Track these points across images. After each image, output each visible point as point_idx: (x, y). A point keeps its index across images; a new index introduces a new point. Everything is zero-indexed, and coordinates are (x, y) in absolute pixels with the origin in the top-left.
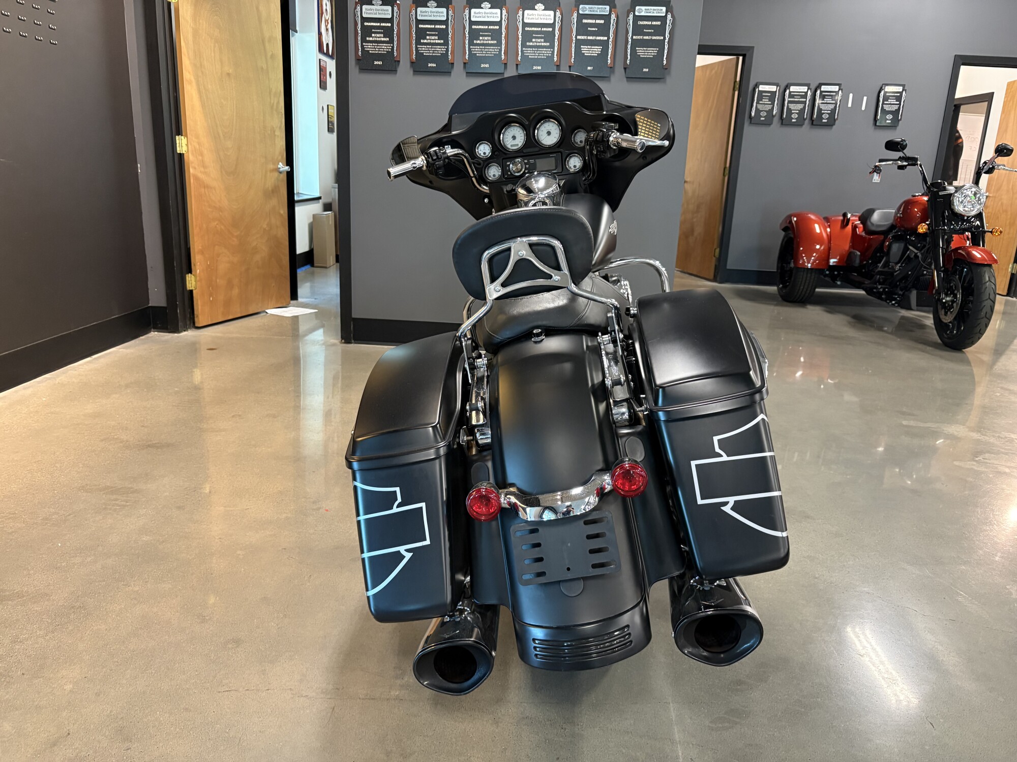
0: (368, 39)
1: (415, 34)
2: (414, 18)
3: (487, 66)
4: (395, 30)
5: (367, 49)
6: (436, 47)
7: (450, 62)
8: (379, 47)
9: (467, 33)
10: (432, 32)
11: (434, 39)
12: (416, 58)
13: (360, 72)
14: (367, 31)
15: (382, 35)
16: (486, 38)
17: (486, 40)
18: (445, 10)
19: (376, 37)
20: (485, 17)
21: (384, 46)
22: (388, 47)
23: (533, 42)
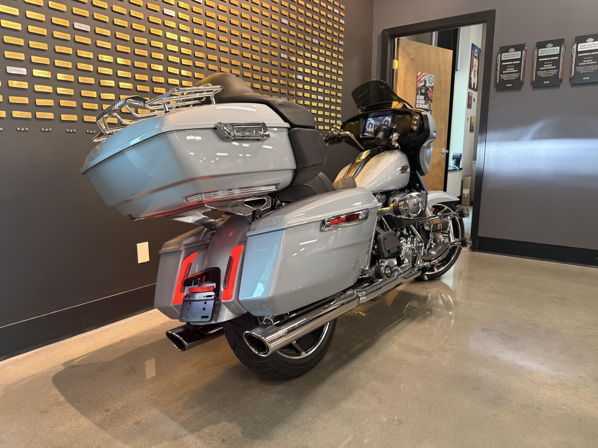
0: (503, 72)
1: (536, 65)
2: (536, 56)
3: (588, 78)
4: (523, 65)
5: (502, 78)
6: (550, 71)
7: (560, 79)
8: (510, 76)
9: (574, 60)
10: (548, 62)
11: (550, 66)
12: (535, 79)
13: (497, 92)
14: (503, 68)
15: (513, 69)
17: (588, 62)
18: (558, 48)
19: (509, 70)
20: (589, 48)
21: (514, 75)
22: (517, 75)
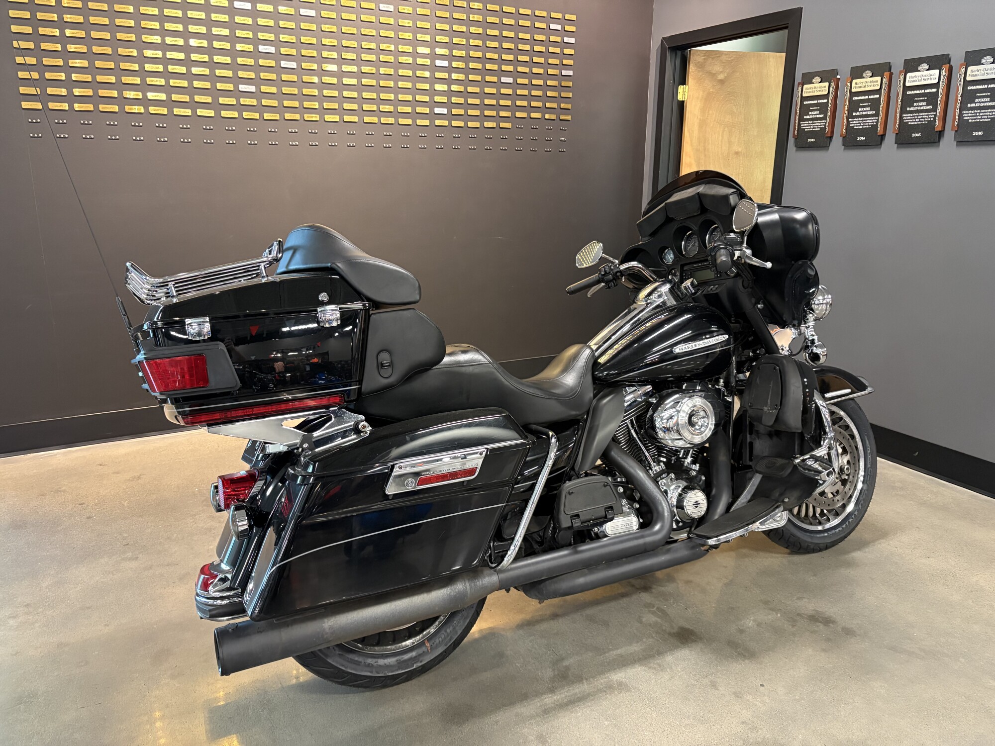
0: (805, 117)
1: (848, 108)
2: (848, 92)
3: (919, 135)
4: (830, 106)
5: (803, 128)
6: (867, 119)
7: (880, 134)
8: (814, 124)
9: (899, 101)
10: (865, 103)
11: (866, 111)
12: (846, 132)
13: (797, 150)
14: (805, 110)
15: (818, 112)
16: (921, 104)
17: (921, 106)
18: (879, 79)
19: (812, 115)
20: (921, 80)
21: (818, 123)
22: (822, 124)
23: (976, 103)
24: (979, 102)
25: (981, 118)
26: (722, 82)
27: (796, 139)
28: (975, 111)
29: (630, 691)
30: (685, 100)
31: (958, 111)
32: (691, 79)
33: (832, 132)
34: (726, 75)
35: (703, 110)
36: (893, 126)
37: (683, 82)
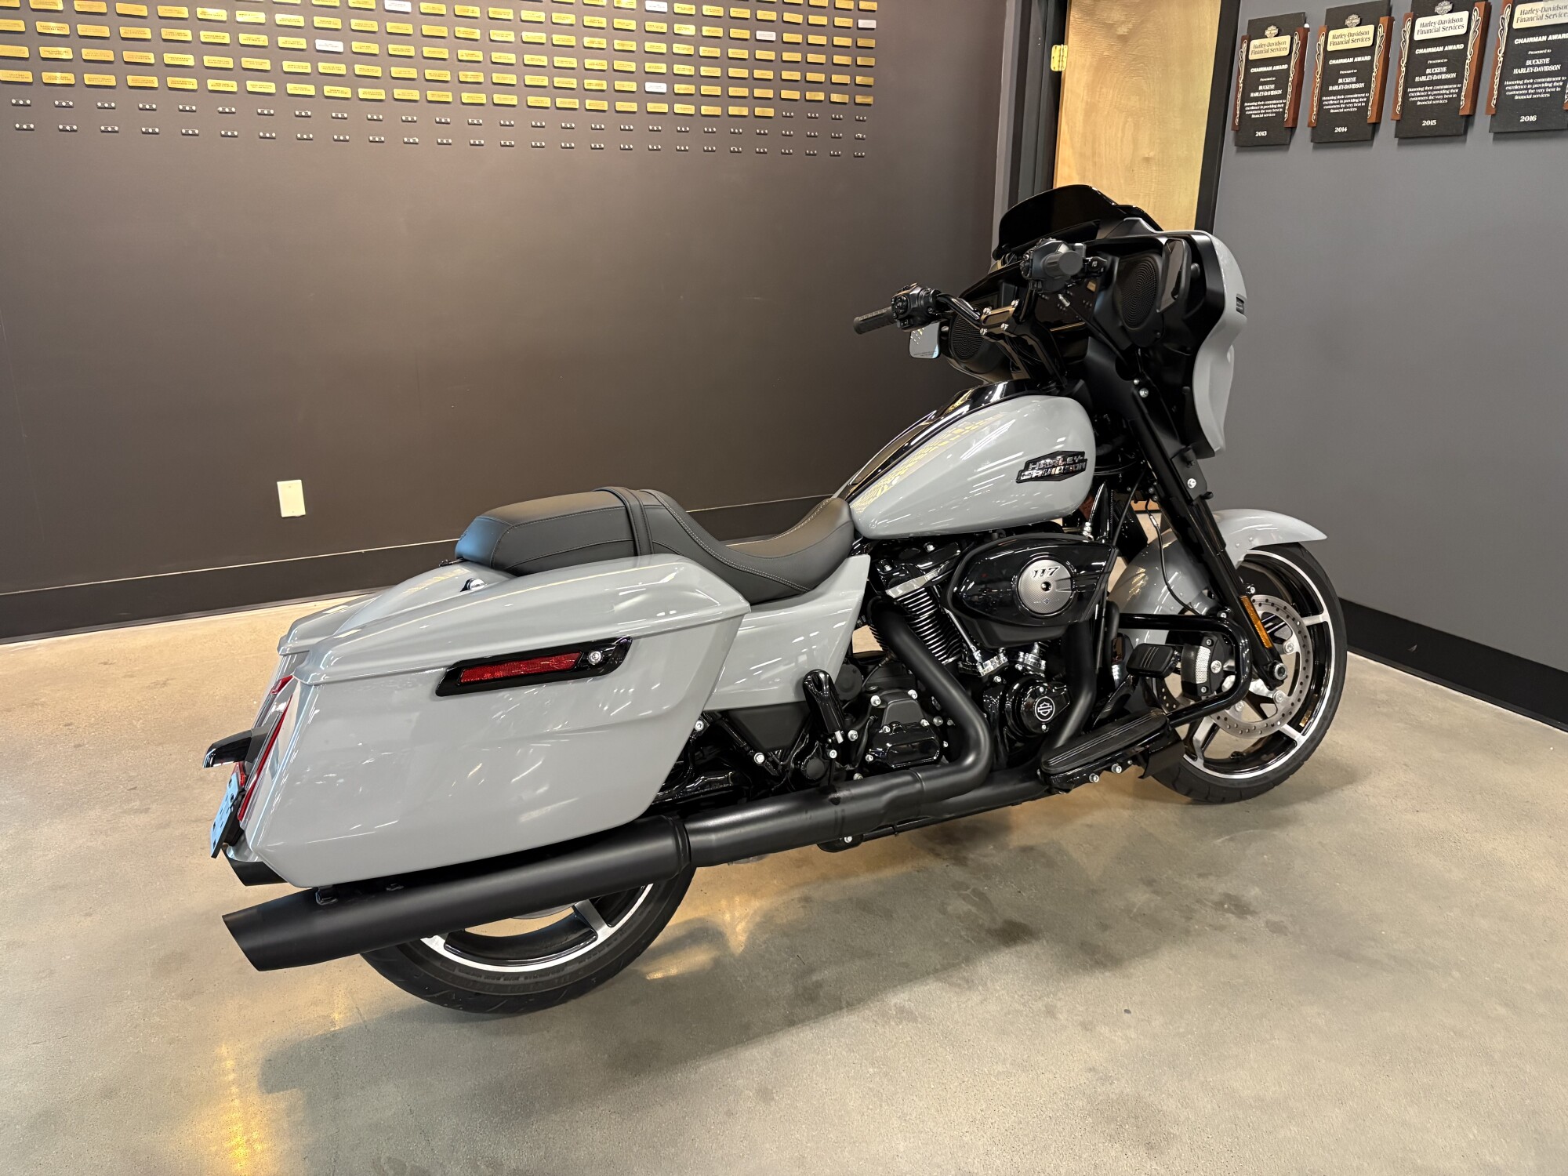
0: (1252, 95)
2: (1322, 51)
3: (1433, 123)
4: (1292, 75)
5: (1248, 113)
6: (1350, 96)
7: (1369, 121)
8: (1266, 107)
9: (1403, 65)
10: (1348, 70)
11: (1349, 82)
12: (1317, 120)
13: (1238, 151)
14: (1252, 82)
15: (1273, 86)
16: (1437, 70)
17: (1437, 74)
18: (1371, 28)
19: (1264, 91)
20: (1438, 31)
21: (1273, 105)
22: (1279, 106)
23: (1527, 67)
24: (1533, 66)
25: (1535, 93)
26: (1124, 39)
27: (1237, 132)
28: (1526, 81)
29: (915, 1020)
30: (1063, 70)
31: (1497, 81)
32: (1072, 35)
33: (1295, 120)
34: (1130, 26)
35: (1092, 88)
36: (1393, 109)
37: (1060, 39)
